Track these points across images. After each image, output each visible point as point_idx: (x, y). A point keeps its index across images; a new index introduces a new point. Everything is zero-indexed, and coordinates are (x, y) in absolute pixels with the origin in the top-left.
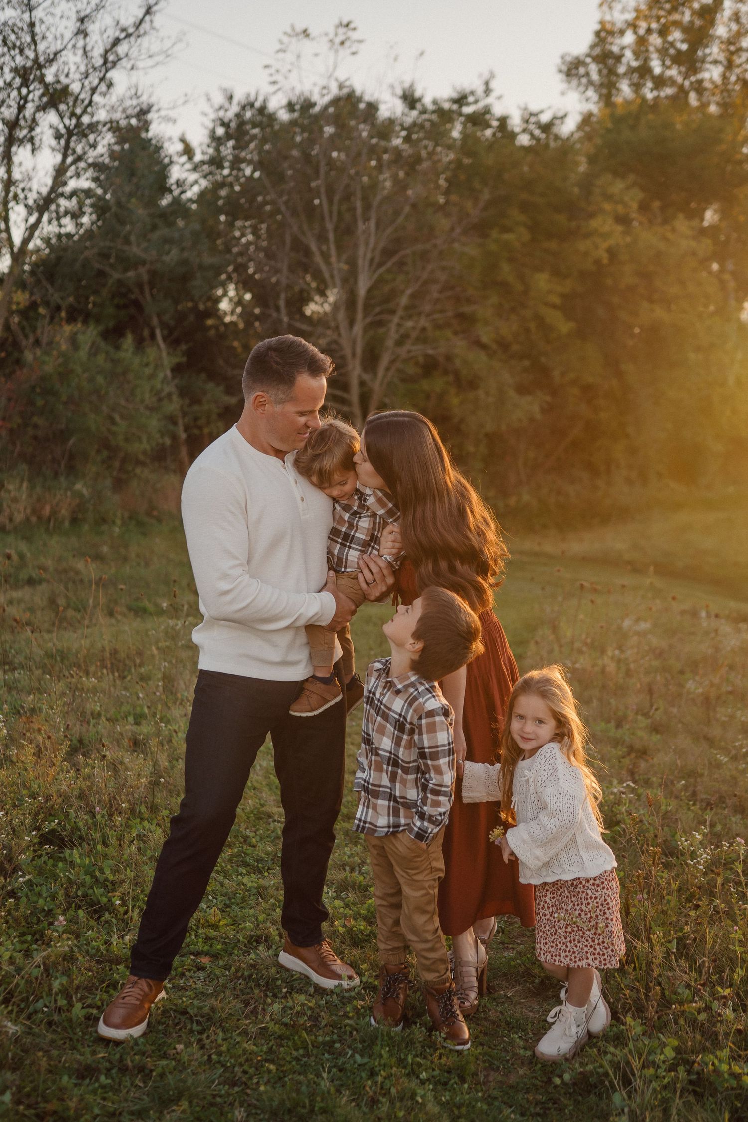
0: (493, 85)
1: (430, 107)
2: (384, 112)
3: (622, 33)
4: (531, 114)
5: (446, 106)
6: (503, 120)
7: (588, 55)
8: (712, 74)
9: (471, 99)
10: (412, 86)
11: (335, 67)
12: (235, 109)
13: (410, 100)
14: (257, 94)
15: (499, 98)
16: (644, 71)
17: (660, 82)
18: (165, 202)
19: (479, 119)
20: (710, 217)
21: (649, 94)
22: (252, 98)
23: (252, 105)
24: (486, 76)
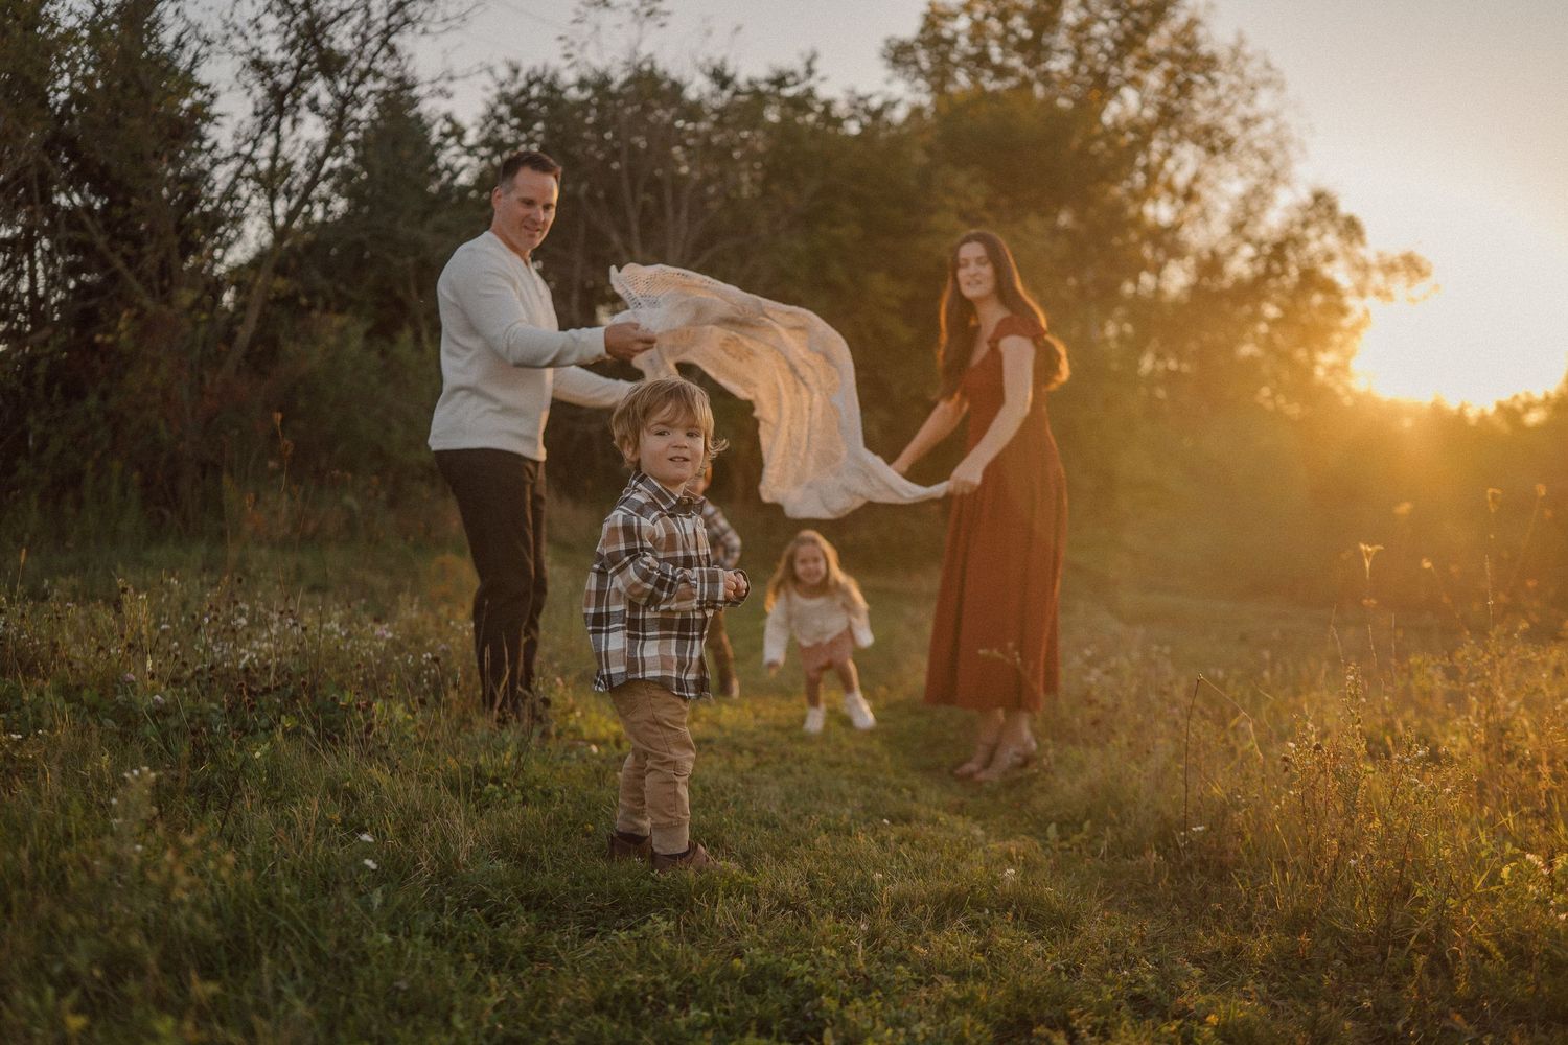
0: (817, 65)
1: (745, 87)
2: (691, 94)
3: (955, 16)
4: (861, 99)
5: (764, 87)
6: (828, 105)
7: (918, 40)
8: (1059, 64)
9: (790, 80)
10: (723, 62)
11: (640, 41)
12: (521, 83)
13: (721, 78)
14: (545, 71)
15: (823, 79)
16: (982, 59)
17: (1001, 72)
18: (434, 188)
19: (801, 103)
20: (1065, 219)
21: (990, 84)
22: (540, 71)
23: (539, 80)
24: (808, 55)
